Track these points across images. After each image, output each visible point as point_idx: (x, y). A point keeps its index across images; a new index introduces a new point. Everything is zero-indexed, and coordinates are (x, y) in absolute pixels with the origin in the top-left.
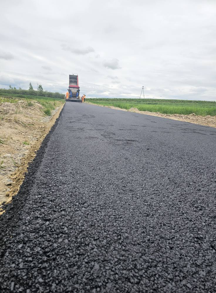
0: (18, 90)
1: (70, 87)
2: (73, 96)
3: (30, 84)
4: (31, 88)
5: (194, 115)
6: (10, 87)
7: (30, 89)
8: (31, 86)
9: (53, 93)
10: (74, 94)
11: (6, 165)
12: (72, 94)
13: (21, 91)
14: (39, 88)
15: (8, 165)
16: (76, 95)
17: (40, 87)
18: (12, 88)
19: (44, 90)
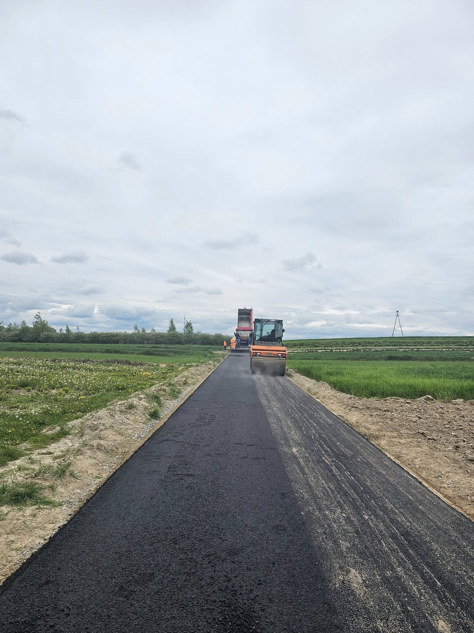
0: (148, 334)
1: (237, 330)
2: (242, 344)
3: (172, 321)
4: (172, 328)
5: (428, 399)
6: (136, 328)
7: (170, 330)
8: (172, 325)
9: (211, 336)
10: (245, 341)
11: (73, 500)
12: (241, 340)
13: (153, 335)
14: (186, 327)
15: (75, 500)
16: (248, 341)
17: (189, 326)
18: (139, 331)
19: (195, 331)
